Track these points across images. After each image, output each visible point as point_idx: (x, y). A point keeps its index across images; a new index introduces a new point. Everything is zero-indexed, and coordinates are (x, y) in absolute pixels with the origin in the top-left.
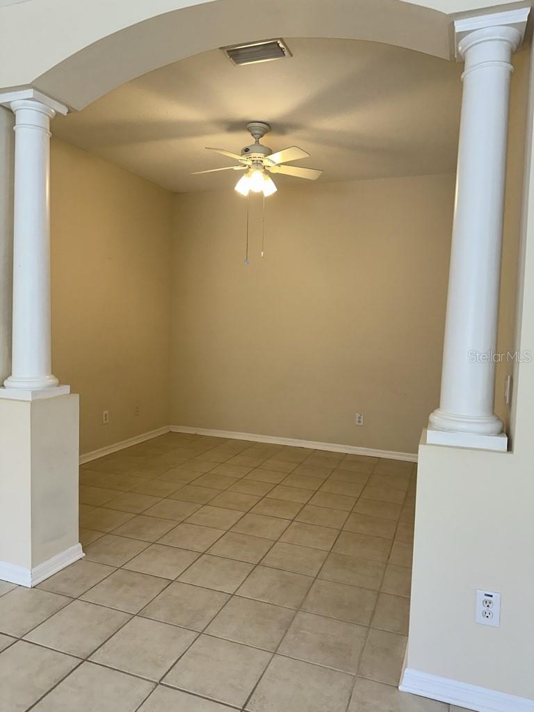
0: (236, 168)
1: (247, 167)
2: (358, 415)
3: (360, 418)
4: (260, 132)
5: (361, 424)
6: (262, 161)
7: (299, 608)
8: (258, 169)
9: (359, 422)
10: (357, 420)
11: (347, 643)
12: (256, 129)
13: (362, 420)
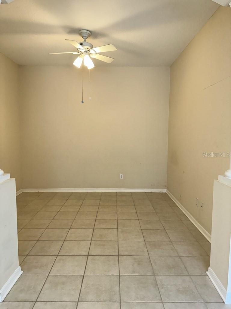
0: (74, 53)
1: (80, 53)
2: (121, 174)
3: (122, 175)
4: (87, 36)
5: (122, 178)
6: (89, 51)
7: (154, 274)
8: (86, 54)
9: (121, 177)
10: (120, 176)
11: (188, 286)
12: (85, 34)
13: (122, 176)
